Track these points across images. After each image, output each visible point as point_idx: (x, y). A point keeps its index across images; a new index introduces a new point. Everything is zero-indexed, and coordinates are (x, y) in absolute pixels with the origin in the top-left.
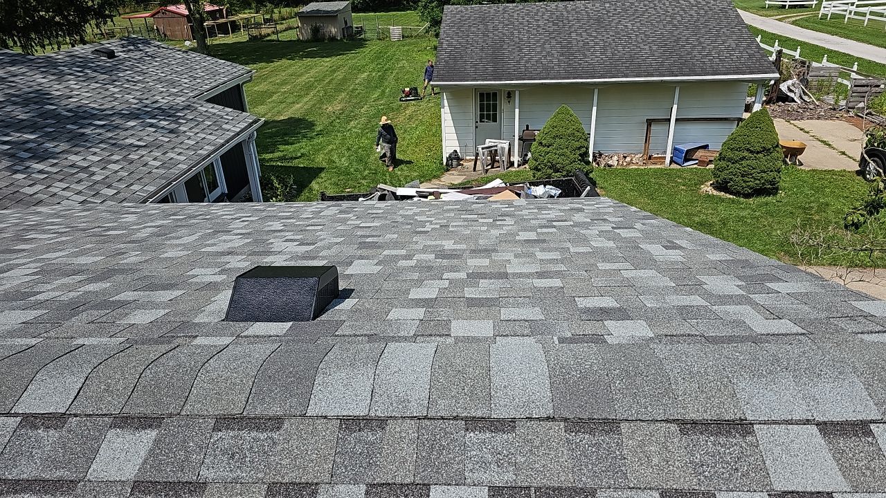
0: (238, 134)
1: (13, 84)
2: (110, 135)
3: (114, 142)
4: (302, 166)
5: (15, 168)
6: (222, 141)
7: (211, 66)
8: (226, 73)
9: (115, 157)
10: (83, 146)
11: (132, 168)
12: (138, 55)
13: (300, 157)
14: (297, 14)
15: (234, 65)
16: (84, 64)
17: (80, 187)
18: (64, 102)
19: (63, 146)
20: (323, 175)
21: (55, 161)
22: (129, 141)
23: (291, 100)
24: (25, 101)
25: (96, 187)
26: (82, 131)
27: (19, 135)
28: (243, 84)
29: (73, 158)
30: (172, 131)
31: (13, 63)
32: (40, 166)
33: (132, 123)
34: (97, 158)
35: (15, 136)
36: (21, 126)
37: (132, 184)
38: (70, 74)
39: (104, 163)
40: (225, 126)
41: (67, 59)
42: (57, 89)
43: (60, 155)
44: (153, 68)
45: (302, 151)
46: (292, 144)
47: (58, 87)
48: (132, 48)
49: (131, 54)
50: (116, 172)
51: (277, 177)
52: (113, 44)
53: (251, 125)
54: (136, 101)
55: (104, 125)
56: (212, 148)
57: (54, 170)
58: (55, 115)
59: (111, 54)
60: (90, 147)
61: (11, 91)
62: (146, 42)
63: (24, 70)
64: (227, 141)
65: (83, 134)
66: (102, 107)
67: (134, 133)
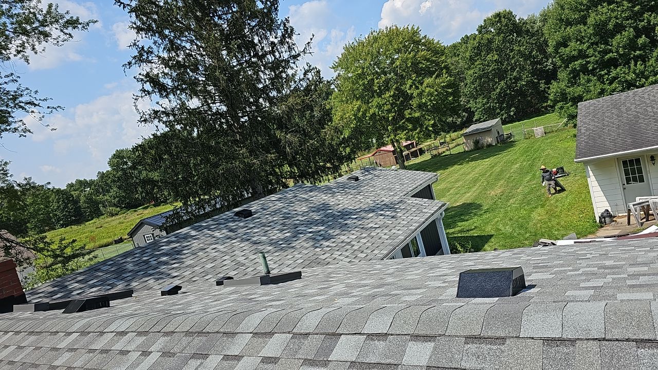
0: (433, 214)
1: (312, 202)
2: (360, 223)
3: (362, 226)
4: (476, 235)
5: (315, 245)
6: (423, 220)
7: (412, 176)
8: (421, 178)
9: (364, 235)
10: (347, 231)
11: (373, 240)
12: (370, 176)
13: (474, 229)
14: (462, 135)
15: (426, 173)
16: (343, 186)
17: (347, 254)
18: (336, 208)
19: (338, 232)
20: (492, 240)
21: (334, 240)
22: (370, 225)
23: (463, 191)
24: (318, 210)
25: (355, 253)
26: (346, 222)
27: (316, 227)
28: (432, 184)
29: (342, 237)
30: (393, 217)
31: (311, 191)
32: (327, 244)
33: (371, 215)
34: (354, 237)
35: (315, 229)
36: (316, 223)
37: (374, 250)
38: (338, 192)
39: (358, 239)
40: (423, 211)
41: (335, 185)
42: (332, 201)
43: (336, 237)
44: (378, 182)
45: (475, 224)
46: (467, 220)
47: (332, 200)
48: (367, 173)
49: (367, 177)
50: (365, 243)
51: (459, 244)
52: (357, 173)
53: (440, 208)
54: (372, 202)
55: (357, 218)
56: (417, 225)
57: (334, 245)
58: (333, 216)
59: (357, 179)
60: (350, 231)
61: (311, 205)
62: (374, 169)
63: (316, 194)
64: (426, 220)
65: (346, 224)
66: (355, 208)
67: (373, 220)
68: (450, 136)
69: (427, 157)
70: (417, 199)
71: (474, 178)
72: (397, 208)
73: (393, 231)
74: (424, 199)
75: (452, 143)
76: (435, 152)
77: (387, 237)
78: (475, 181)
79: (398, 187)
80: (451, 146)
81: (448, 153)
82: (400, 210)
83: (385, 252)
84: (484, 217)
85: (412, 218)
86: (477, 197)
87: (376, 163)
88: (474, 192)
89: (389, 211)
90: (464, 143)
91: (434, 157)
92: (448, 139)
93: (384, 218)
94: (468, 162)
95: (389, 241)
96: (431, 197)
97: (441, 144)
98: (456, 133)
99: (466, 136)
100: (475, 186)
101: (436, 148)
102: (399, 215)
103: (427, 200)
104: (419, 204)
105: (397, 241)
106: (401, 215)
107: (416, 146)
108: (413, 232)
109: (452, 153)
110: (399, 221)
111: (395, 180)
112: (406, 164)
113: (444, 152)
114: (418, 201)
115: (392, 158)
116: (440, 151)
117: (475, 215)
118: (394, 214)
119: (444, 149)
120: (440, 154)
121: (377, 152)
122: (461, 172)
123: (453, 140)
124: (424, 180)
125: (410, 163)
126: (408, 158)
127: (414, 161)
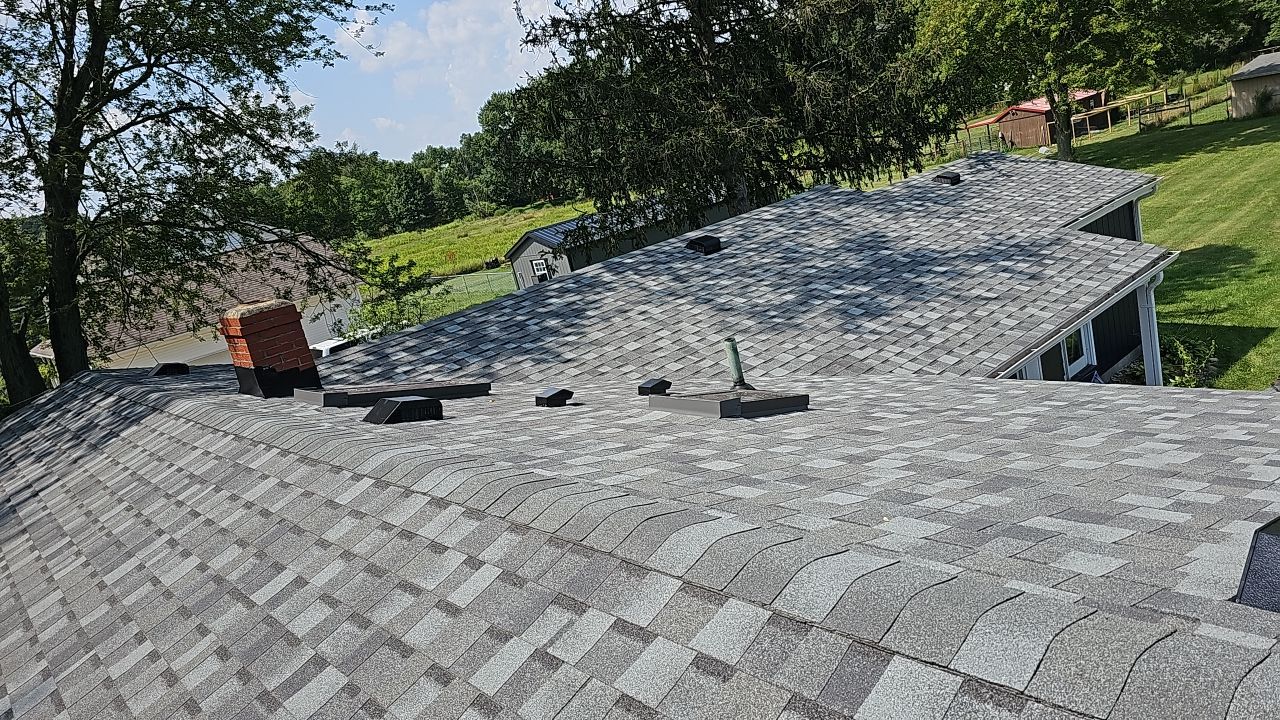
0: (1133, 277)
1: (848, 228)
2: (952, 284)
3: (957, 293)
4: (1229, 324)
5: (846, 327)
6: (1108, 289)
7: (1091, 179)
8: (1111, 185)
9: (958, 314)
10: (921, 300)
11: (979, 328)
12: (989, 174)
13: (1226, 309)
14: (1231, 79)
15: (1127, 172)
16: (920, 196)
17: (915, 353)
18: (902, 245)
19: (898, 300)
20: (1271, 340)
21: (888, 319)
22: (975, 292)
24: (860, 248)
25: (934, 353)
26: (920, 280)
27: (852, 287)
28: (1139, 199)
29: (909, 315)
30: (1033, 277)
31: (848, 203)
32: (871, 325)
33: (980, 268)
34: (935, 316)
35: (849, 289)
36: (853, 277)
37: (978, 351)
38: (909, 210)
39: (945, 321)
40: (1112, 266)
41: (904, 191)
42: (892, 229)
43: (894, 312)
44: (1007, 191)
45: (1231, 299)
46: (1210, 288)
47: (897, 226)
48: (982, 167)
49: (980, 176)
50: (959, 333)
51: (1182, 343)
52: (958, 167)
53: (1155, 263)
54: (987, 238)
55: (946, 272)
56: (1092, 300)
57: (887, 329)
58: (891, 263)
59: (955, 180)
60: (928, 301)
61: (846, 236)
62: (1000, 158)
63: (860, 210)
64: (1116, 289)
65: (921, 284)
66: (944, 249)
67: (984, 281)
68: (1196, 81)
69: (1129, 128)
70: (1099, 236)
71: (1245, 186)
72: (1045, 257)
73: (1030, 310)
74: (1116, 240)
75: (1198, 98)
76: (1150, 119)
77: (1012, 323)
78: (1245, 193)
79: (1053, 204)
80: (1194, 104)
81: (1185, 121)
82: (1052, 262)
83: (1004, 358)
84: (1257, 282)
85: (1079, 282)
86: (1244, 234)
87: (1003, 138)
88: (1239, 220)
89: (1024, 261)
90: (1230, 98)
91: (1147, 129)
92: (1188, 88)
93: (1011, 277)
94: (1235, 145)
95: (1018, 333)
96: (1132, 236)
97: (1171, 99)
98: (1211, 74)
99: (1240, 82)
100: (1242, 205)
101: (1156, 107)
102: (1049, 272)
103: (1123, 241)
104: (1103, 250)
105: (1038, 333)
106: (1052, 273)
107: (1106, 101)
108: (1078, 317)
109: (1194, 123)
110: (1047, 286)
111: (1048, 186)
112: (1075, 143)
113: (1174, 119)
114: (1100, 241)
115: (1043, 128)
116: (1165, 116)
117: (1234, 275)
118: (1036, 269)
119: (1176, 113)
120: (1162, 123)
121: (1008, 113)
122: (1210, 171)
123: (1203, 91)
124: (1121, 191)
125: (1085, 143)
126: (1081, 130)
127: (1095, 137)
